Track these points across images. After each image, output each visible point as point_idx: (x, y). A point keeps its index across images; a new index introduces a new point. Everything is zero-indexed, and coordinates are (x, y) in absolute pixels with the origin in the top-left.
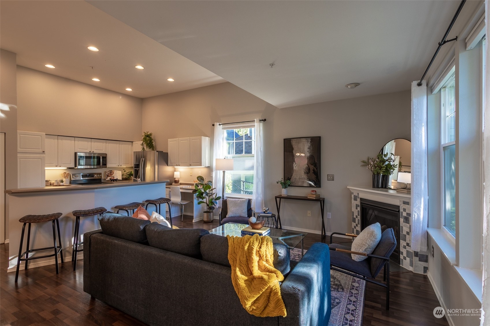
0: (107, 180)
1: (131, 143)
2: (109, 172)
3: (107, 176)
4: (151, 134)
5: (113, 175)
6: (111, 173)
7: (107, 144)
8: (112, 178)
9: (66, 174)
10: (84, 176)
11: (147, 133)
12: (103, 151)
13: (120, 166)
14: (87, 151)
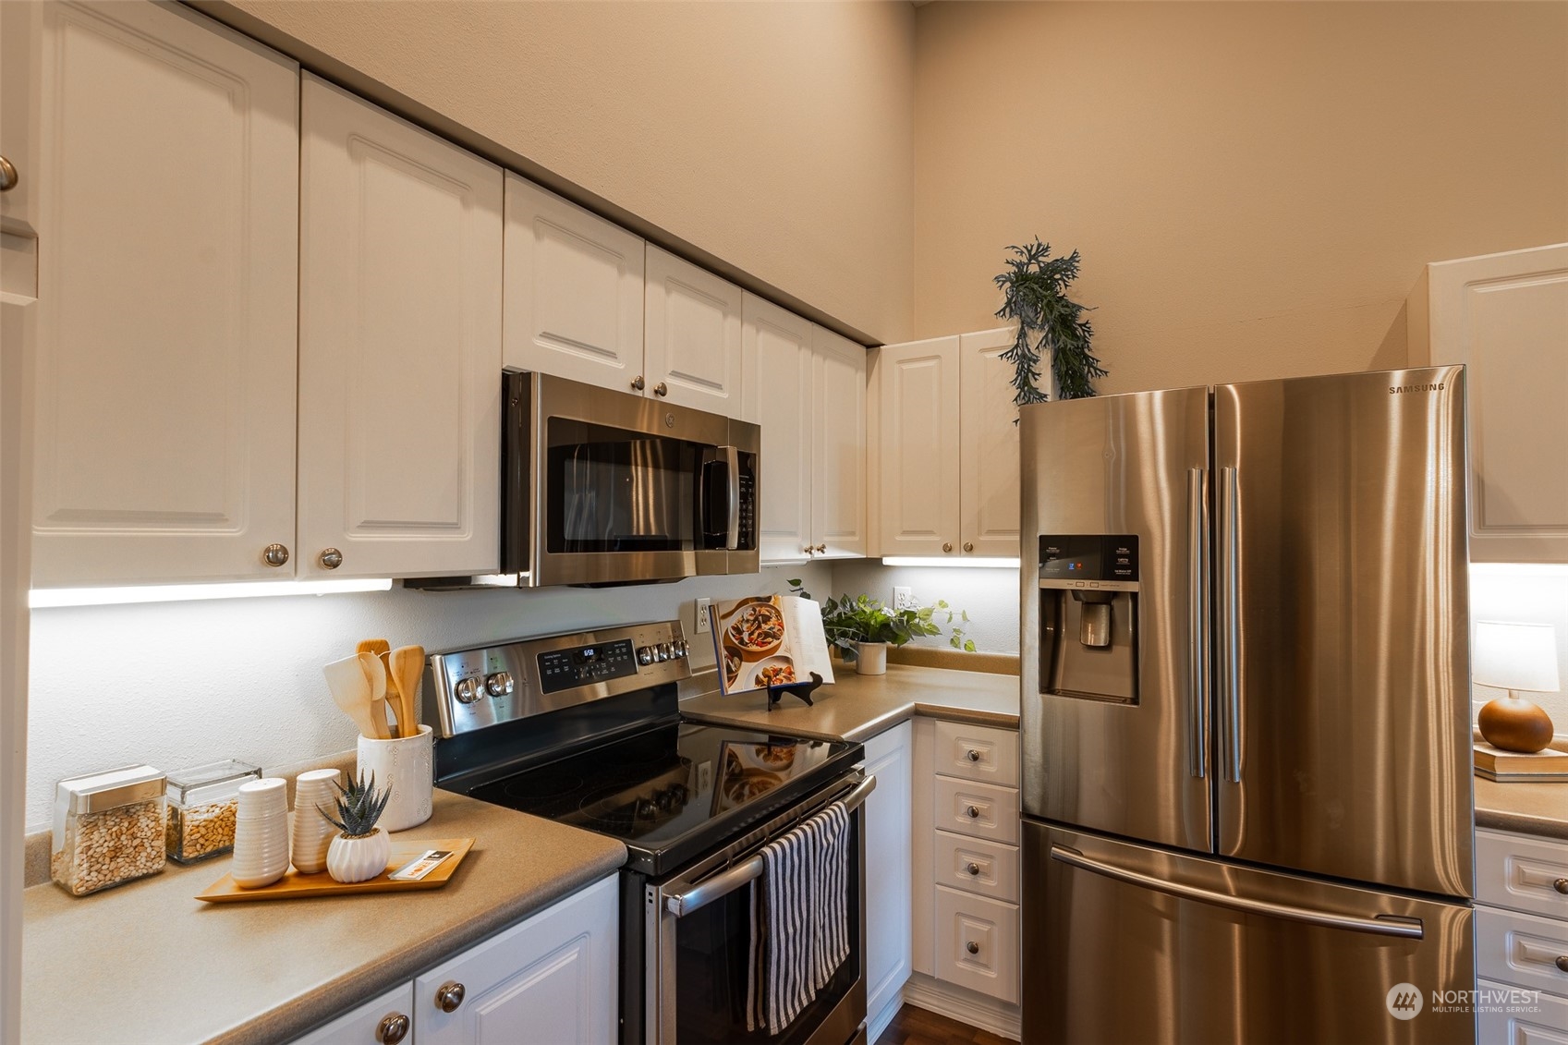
0: (732, 690)
1: (863, 350)
2: (747, 612)
3: (734, 653)
4: (1066, 267)
5: (785, 637)
6: (765, 622)
7: (749, 330)
8: (777, 672)
9: (385, 659)
10: (561, 666)
11: (1032, 257)
12: (725, 396)
13: (818, 555)
14: (613, 374)
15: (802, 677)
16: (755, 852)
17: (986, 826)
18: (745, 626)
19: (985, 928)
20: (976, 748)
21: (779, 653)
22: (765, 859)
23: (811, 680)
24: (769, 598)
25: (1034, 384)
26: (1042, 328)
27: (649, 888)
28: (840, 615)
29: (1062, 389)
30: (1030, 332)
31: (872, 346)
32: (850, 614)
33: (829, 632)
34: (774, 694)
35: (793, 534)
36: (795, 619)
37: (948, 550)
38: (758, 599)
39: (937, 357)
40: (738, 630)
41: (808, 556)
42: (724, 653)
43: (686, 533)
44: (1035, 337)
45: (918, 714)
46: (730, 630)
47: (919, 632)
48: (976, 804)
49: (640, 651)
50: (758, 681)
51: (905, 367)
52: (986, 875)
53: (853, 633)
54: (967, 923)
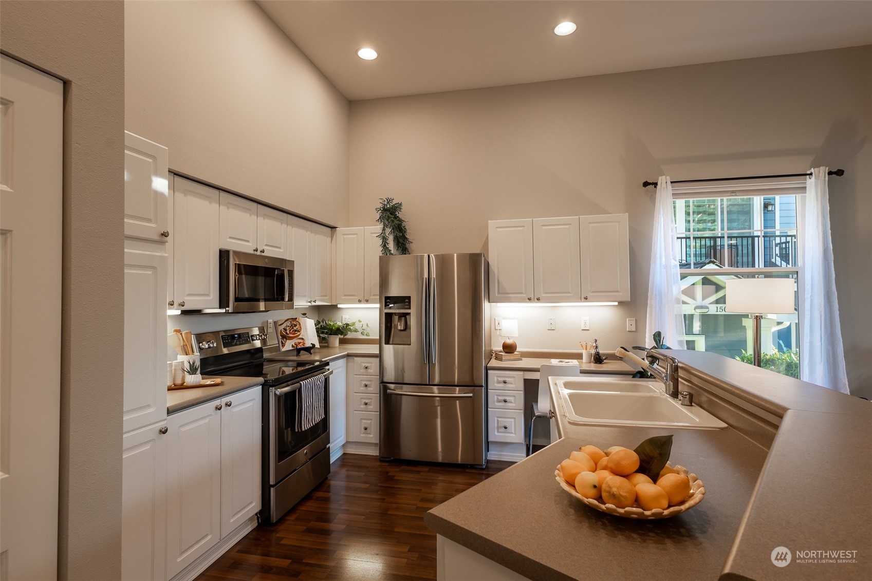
0: (283, 350)
1: (330, 229)
2: (288, 323)
3: (284, 337)
4: (399, 207)
5: (302, 332)
6: (295, 327)
7: (289, 227)
8: (299, 343)
9: (181, 334)
10: (228, 340)
11: (388, 203)
12: (282, 251)
13: (313, 304)
14: (247, 247)
15: (308, 344)
16: (298, 382)
17: (370, 389)
18: (288, 328)
19: (369, 422)
20: (367, 365)
21: (299, 337)
22: (301, 384)
23: (311, 346)
24: (296, 318)
25: (387, 246)
26: (390, 228)
27: (270, 388)
28: (321, 326)
29: (398, 248)
30: (386, 229)
31: (333, 228)
32: (325, 325)
33: (317, 332)
34: (298, 351)
35: (305, 296)
36: (306, 326)
37: (360, 301)
38: (292, 319)
39: (356, 234)
40: (285, 330)
41: (310, 304)
42: (280, 337)
43: (262, 296)
44: (388, 230)
45: (348, 356)
46: (283, 330)
47: (350, 330)
48: (367, 383)
49: (252, 336)
50: (293, 346)
51: (345, 236)
52: (370, 405)
53: (327, 332)
54: (364, 421)
